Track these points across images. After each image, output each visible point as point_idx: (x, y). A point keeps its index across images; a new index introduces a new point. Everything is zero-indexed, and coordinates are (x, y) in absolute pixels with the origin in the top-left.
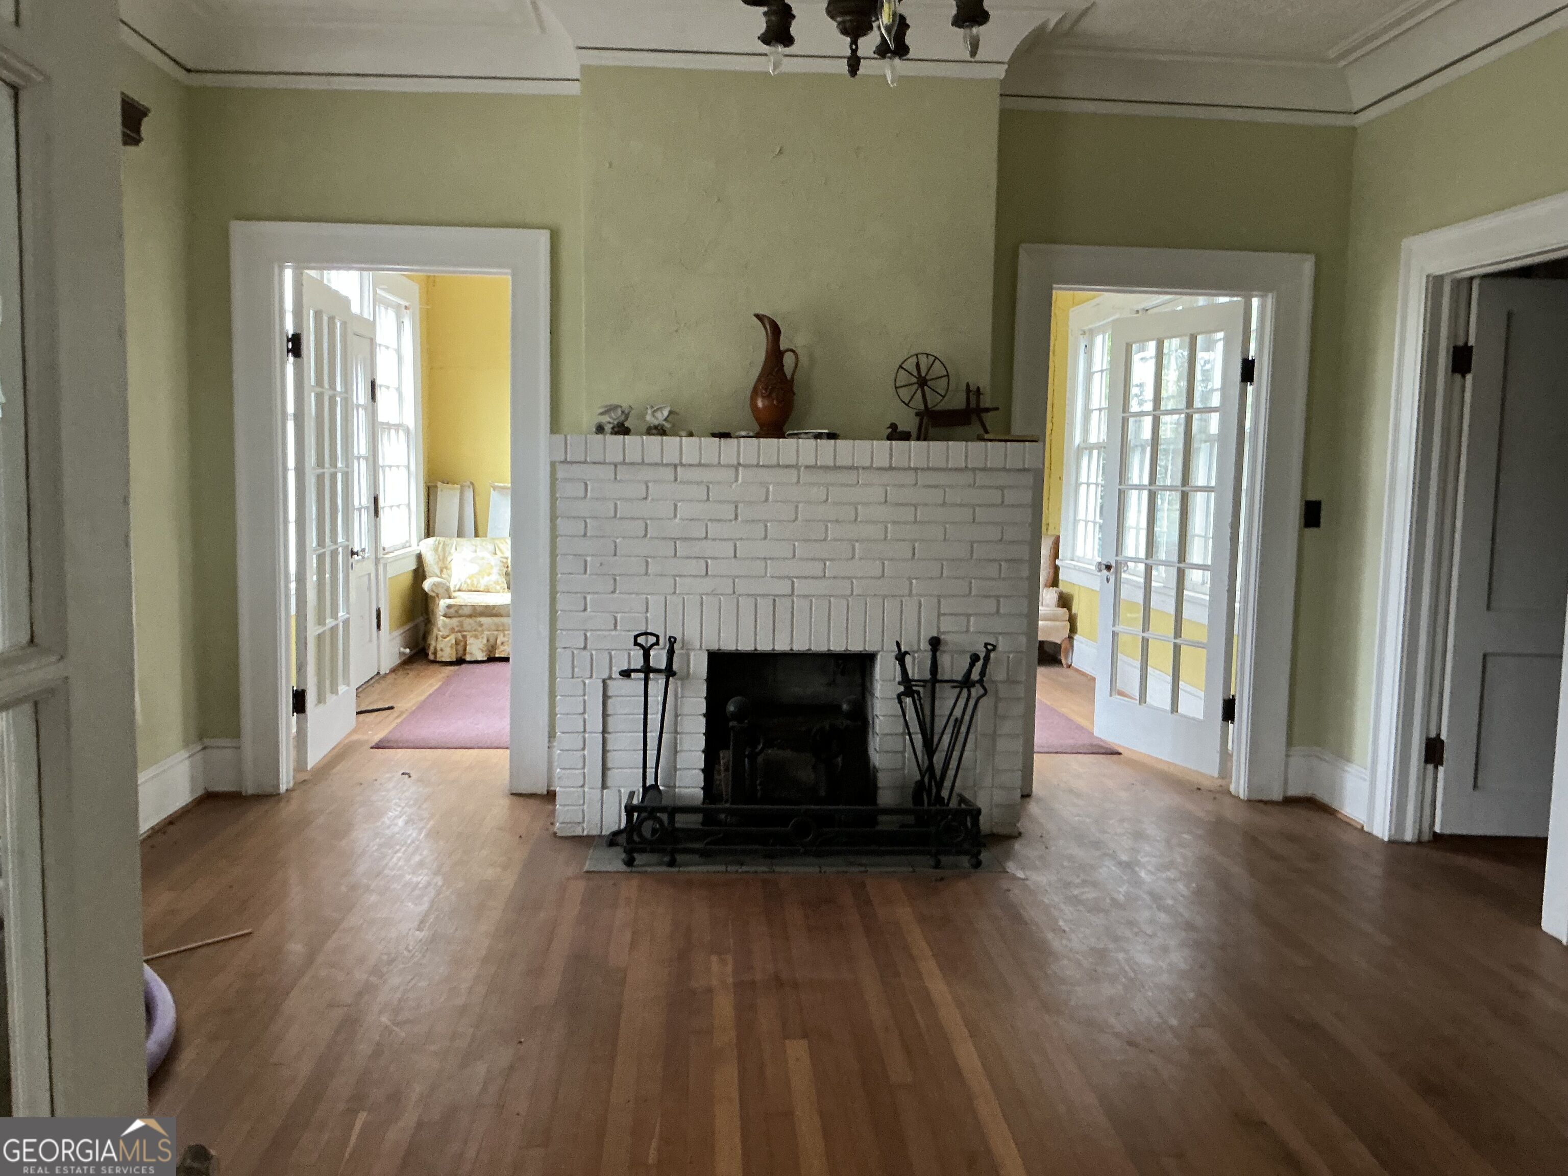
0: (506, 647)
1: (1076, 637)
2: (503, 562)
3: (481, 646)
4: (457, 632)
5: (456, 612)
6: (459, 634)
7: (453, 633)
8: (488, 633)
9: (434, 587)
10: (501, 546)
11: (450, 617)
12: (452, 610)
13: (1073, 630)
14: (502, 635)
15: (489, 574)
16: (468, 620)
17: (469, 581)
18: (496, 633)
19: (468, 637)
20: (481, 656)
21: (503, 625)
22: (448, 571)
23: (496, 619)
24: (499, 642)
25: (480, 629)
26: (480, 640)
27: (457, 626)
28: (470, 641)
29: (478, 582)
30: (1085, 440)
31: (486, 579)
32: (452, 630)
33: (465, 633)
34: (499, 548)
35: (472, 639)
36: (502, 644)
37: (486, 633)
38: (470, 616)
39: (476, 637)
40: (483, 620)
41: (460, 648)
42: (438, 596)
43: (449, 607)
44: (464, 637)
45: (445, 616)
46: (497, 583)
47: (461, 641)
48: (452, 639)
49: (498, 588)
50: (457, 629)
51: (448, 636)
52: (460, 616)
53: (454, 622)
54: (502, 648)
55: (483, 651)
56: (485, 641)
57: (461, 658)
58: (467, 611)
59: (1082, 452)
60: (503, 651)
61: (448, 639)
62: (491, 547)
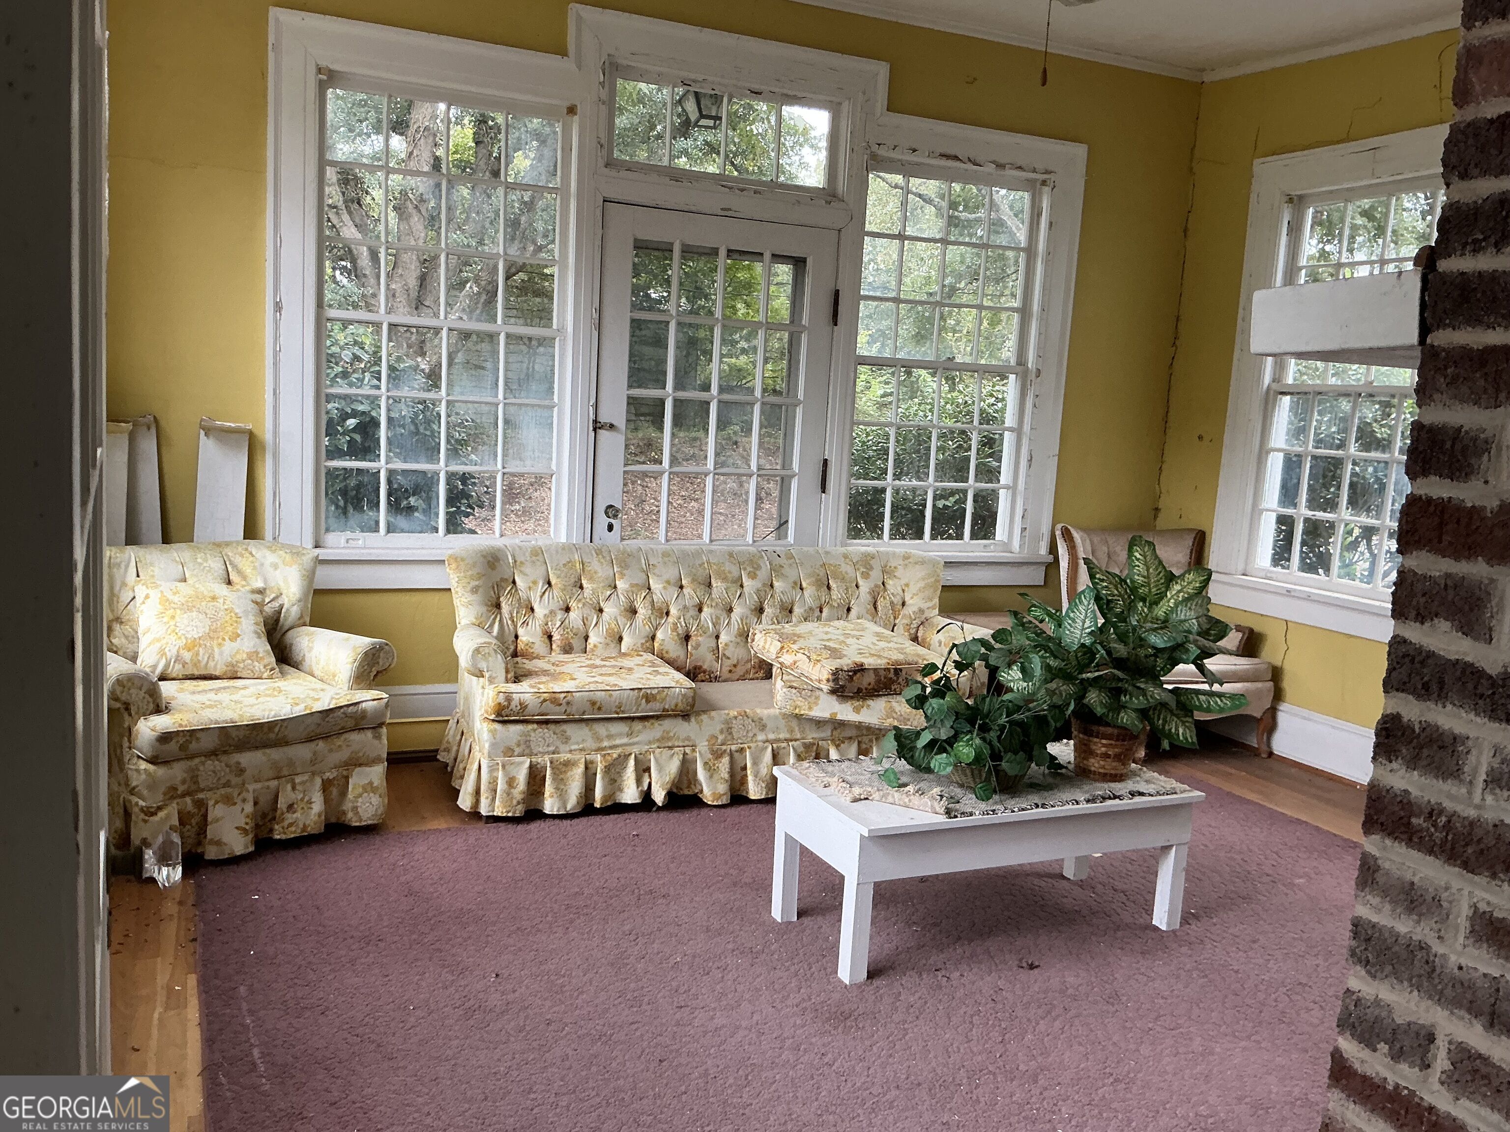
0: (298, 815)
1: (1283, 707)
2: (257, 603)
3: (242, 821)
4: (183, 795)
5: (182, 748)
6: (188, 800)
7: (172, 798)
8: (258, 786)
9: (118, 689)
10: (237, 560)
11: (166, 763)
12: (173, 746)
13: (1278, 695)
14: (289, 787)
15: (235, 637)
16: (210, 764)
17: (187, 656)
18: (274, 784)
19: (211, 803)
20: (239, 845)
21: (291, 763)
22: (127, 628)
23: (275, 754)
24: (282, 804)
25: (235, 780)
26: (238, 808)
27: (184, 782)
28: (216, 811)
29: (211, 656)
30: (1276, 379)
31: (229, 647)
32: (172, 793)
33: (201, 796)
34: (235, 566)
35: (219, 806)
36: (290, 807)
37: (251, 787)
38: (213, 754)
39: (228, 801)
40: (247, 759)
41: (191, 831)
42: (127, 709)
43: (165, 738)
44: (201, 805)
45: (153, 761)
46: (253, 655)
47: (193, 816)
48: (170, 814)
49: (258, 666)
50: (181, 789)
51: (159, 808)
52: (191, 757)
53: (177, 772)
54: (290, 818)
55: (245, 832)
56: (249, 808)
57: (190, 851)
58: (207, 743)
59: (1275, 400)
60: (290, 825)
61: (161, 814)
62: (216, 565)
